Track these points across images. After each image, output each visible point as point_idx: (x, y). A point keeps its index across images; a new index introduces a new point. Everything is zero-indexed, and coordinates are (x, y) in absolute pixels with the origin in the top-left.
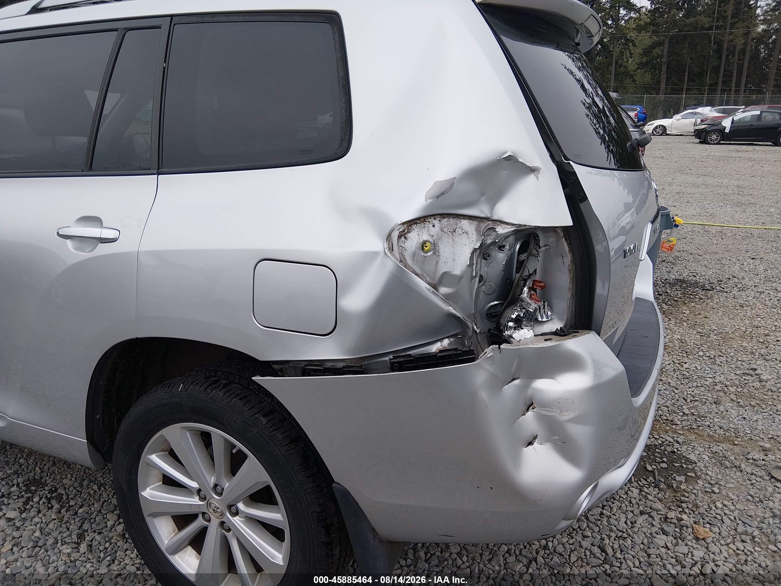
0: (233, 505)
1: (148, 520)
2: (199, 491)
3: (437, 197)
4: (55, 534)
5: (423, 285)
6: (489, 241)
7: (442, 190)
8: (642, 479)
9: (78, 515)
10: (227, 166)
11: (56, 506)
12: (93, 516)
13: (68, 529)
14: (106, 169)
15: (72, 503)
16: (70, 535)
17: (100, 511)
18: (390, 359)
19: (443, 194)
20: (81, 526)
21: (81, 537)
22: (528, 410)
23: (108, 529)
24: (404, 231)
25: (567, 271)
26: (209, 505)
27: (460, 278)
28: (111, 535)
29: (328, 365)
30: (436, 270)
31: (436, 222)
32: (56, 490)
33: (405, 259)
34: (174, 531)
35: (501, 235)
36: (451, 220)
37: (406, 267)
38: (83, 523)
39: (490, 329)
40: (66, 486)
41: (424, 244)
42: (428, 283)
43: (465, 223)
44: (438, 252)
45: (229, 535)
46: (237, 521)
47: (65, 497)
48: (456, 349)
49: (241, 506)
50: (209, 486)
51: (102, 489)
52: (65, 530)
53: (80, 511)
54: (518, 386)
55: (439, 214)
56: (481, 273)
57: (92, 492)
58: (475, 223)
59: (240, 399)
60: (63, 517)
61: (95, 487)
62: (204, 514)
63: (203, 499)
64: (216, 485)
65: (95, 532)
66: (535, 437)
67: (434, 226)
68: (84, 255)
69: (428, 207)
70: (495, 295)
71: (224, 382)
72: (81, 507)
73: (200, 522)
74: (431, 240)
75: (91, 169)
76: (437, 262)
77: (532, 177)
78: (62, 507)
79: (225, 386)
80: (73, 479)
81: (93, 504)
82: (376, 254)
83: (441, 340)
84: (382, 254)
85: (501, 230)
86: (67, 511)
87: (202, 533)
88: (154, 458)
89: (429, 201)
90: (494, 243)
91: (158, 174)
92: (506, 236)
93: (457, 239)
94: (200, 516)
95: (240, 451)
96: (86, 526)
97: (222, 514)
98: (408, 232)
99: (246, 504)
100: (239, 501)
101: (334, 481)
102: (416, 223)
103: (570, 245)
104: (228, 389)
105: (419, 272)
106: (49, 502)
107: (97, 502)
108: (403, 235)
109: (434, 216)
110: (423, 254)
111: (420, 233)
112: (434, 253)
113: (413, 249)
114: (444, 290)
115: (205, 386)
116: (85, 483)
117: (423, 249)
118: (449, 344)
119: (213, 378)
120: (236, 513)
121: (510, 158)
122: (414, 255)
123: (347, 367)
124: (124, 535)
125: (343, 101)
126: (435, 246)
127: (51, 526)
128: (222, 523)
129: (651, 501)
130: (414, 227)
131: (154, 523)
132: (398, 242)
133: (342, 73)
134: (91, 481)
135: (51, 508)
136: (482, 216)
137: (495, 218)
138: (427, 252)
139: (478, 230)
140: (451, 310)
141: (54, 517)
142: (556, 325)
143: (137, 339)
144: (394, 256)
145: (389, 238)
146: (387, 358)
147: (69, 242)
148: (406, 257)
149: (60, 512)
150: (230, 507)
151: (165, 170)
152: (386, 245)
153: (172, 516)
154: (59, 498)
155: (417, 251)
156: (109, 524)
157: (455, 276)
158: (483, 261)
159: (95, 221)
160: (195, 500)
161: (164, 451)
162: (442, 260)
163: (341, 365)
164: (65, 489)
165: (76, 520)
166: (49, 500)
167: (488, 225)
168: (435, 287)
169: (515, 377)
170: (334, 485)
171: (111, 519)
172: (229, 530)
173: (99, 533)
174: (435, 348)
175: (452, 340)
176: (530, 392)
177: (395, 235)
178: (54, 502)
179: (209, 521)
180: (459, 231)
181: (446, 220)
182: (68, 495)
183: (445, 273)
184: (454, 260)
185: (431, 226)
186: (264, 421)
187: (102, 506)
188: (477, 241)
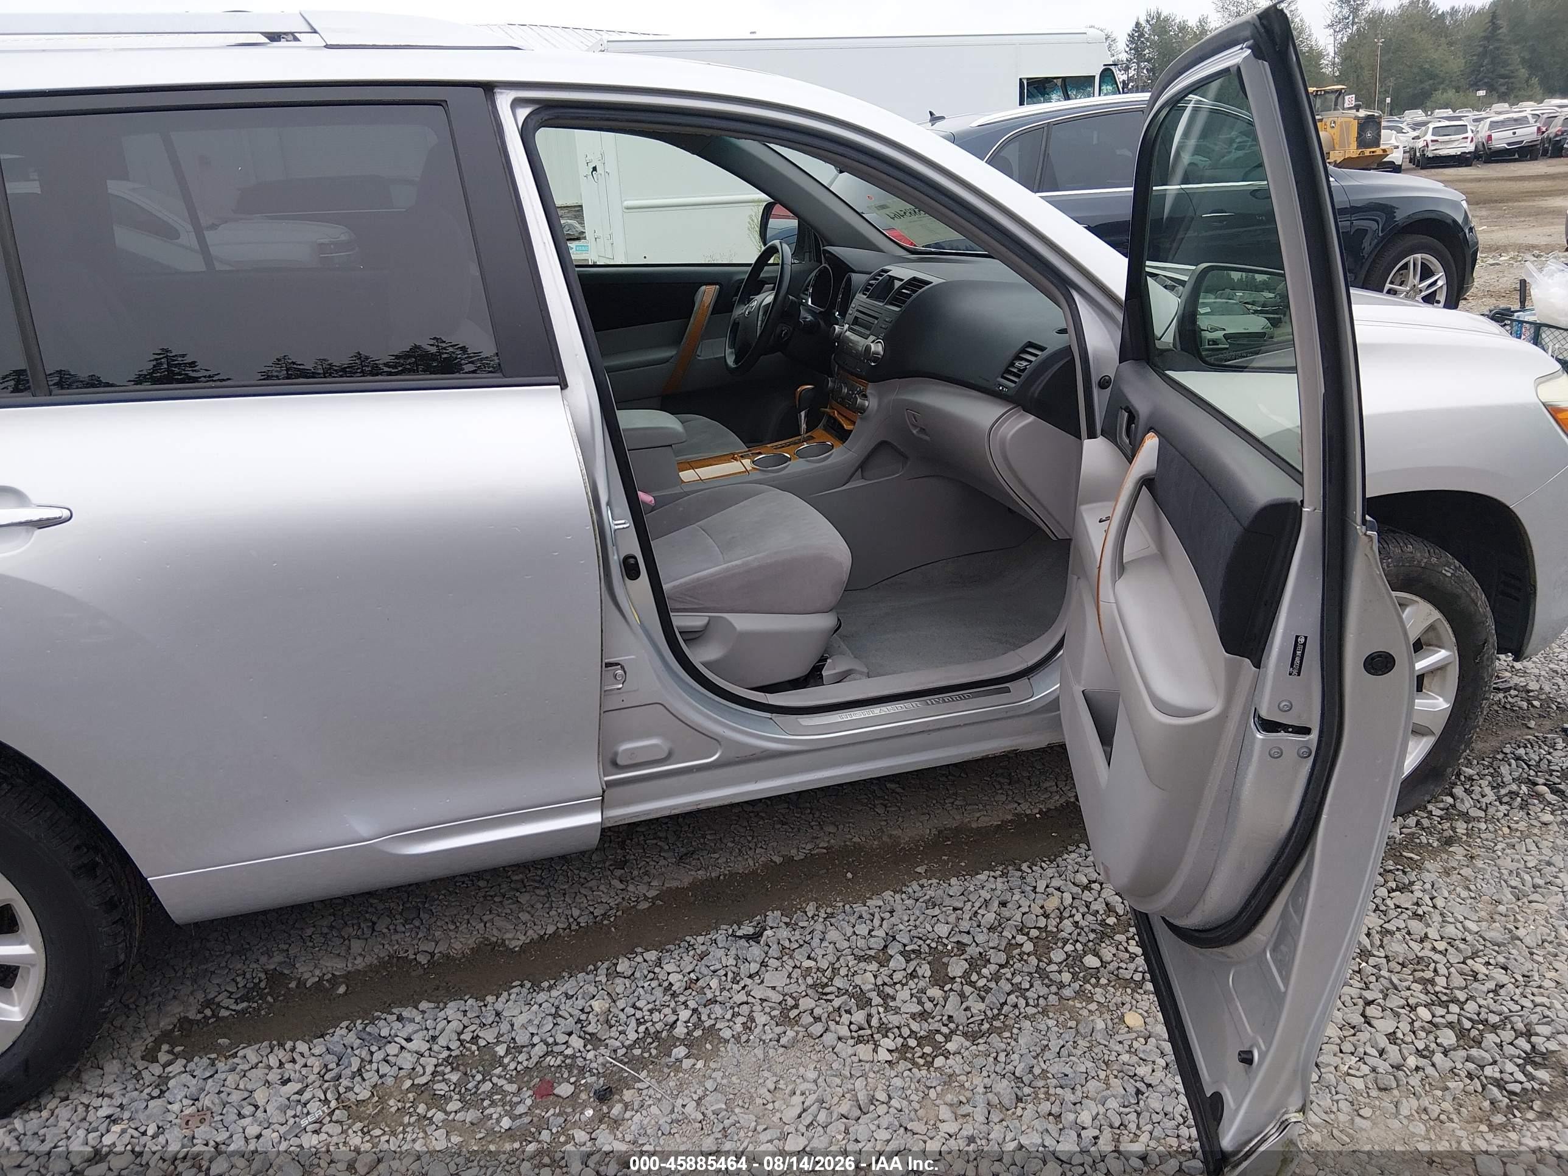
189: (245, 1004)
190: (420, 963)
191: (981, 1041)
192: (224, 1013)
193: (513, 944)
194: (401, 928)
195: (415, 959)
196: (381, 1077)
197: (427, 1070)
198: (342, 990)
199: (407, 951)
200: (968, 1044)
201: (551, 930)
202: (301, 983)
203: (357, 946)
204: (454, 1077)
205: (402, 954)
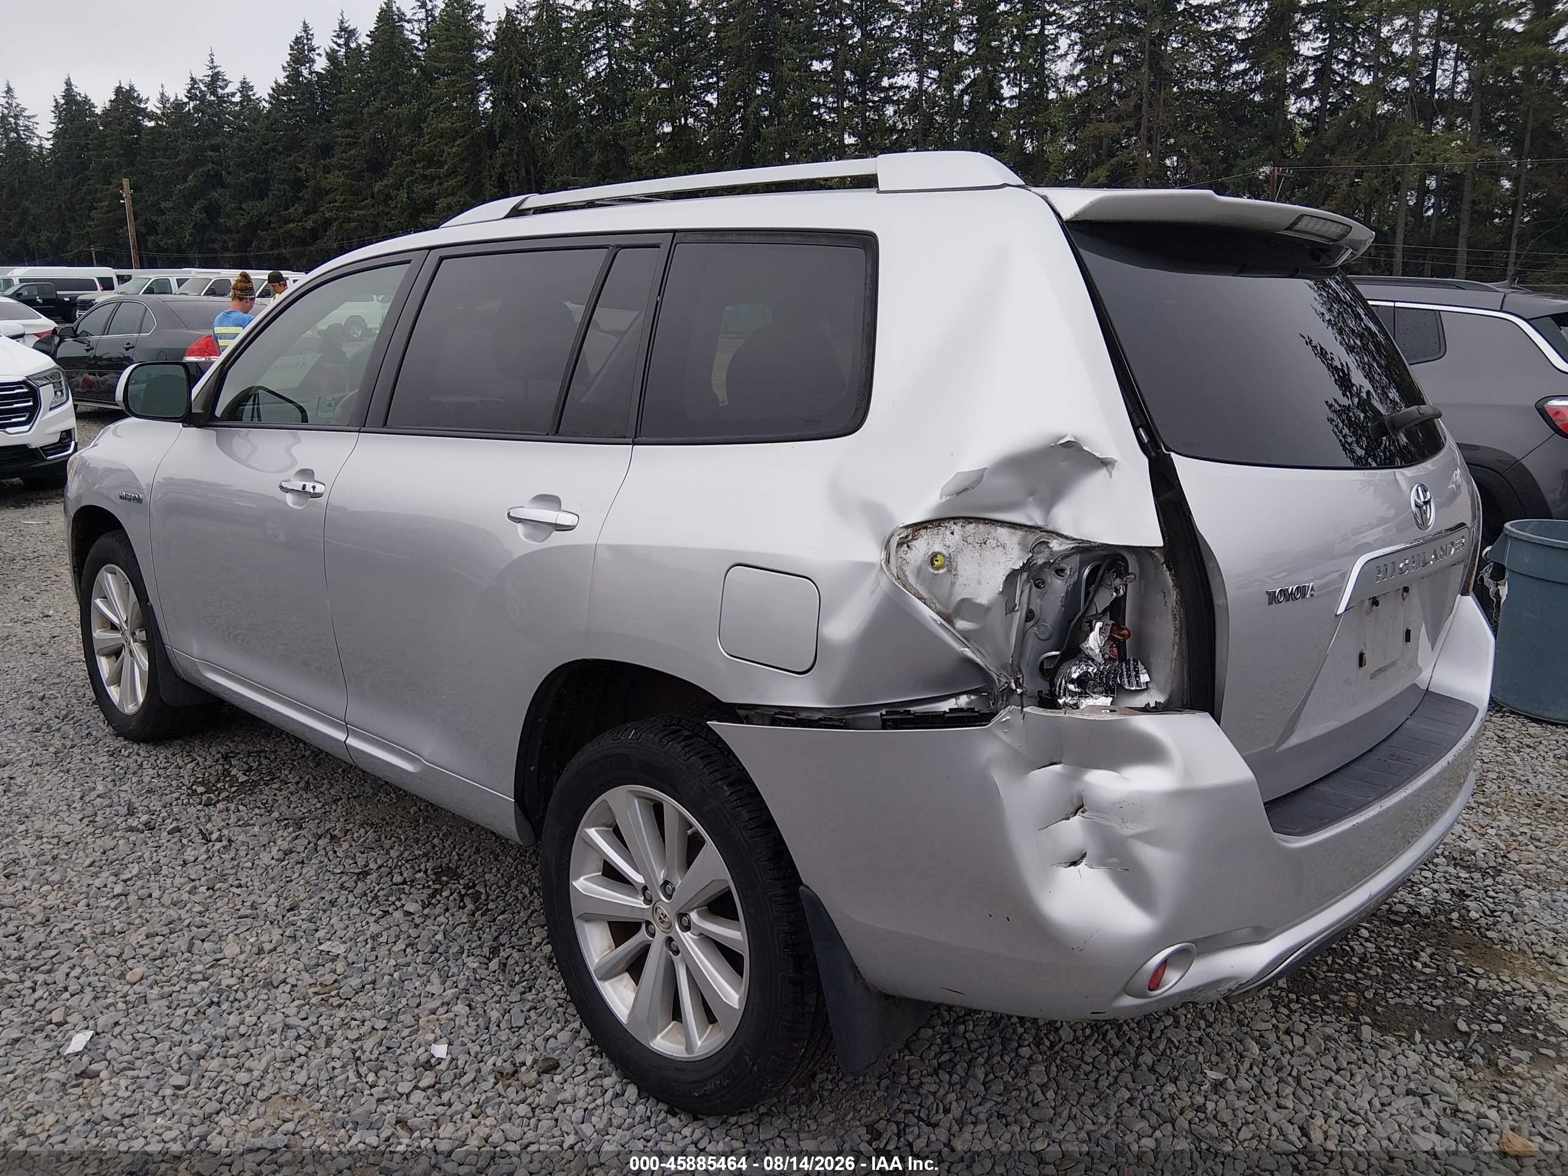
0: (685, 915)
1: (578, 923)
2: (645, 888)
3: (958, 494)
4: (462, 941)
5: (928, 613)
6: (1040, 562)
7: (966, 484)
8: (1438, 1042)
9: (497, 922)
10: (699, 439)
11: (470, 907)
12: (516, 927)
13: (480, 939)
14: (575, 434)
15: (491, 906)
16: (481, 946)
17: (526, 922)
18: (882, 715)
19: (966, 489)
20: (498, 937)
21: (494, 951)
22: (1075, 814)
23: (532, 947)
24: (907, 537)
25: (1170, 617)
26: (655, 910)
27: (986, 610)
28: (533, 955)
29: (804, 715)
30: (950, 594)
31: (957, 528)
32: (474, 885)
33: (906, 576)
34: (610, 948)
35: (1057, 552)
36: (981, 526)
37: (904, 586)
38: (500, 934)
39: (1041, 692)
40: (488, 883)
41: (934, 557)
42: (939, 614)
43: (1003, 533)
44: (956, 569)
45: (677, 959)
46: (688, 939)
47: (483, 897)
48: (972, 710)
49: (694, 916)
50: (657, 882)
51: (535, 894)
52: (476, 938)
53: (500, 918)
54: (1059, 774)
55: (963, 518)
56: (1031, 607)
57: (520, 896)
58: (1020, 533)
59: (702, 758)
60: (476, 922)
61: (526, 890)
62: (648, 923)
63: (648, 901)
64: (666, 883)
65: (513, 948)
66: (1084, 856)
67: (952, 533)
68: (536, 546)
69: (942, 507)
70: (1051, 642)
71: (686, 733)
72: (502, 913)
73: (642, 935)
74: (945, 552)
75: (557, 432)
76: (953, 584)
77: (1103, 472)
78: (477, 909)
79: (686, 738)
80: (499, 875)
81: (519, 912)
82: (870, 565)
83: (956, 695)
84: (878, 567)
85: (1056, 545)
86: (482, 915)
87: (643, 953)
88: (593, 833)
89: (945, 499)
90: (1046, 564)
91: (634, 444)
92: (1066, 556)
93: (987, 554)
94: (644, 926)
95: (696, 834)
96: (503, 939)
97: (670, 926)
98: (913, 539)
99: (699, 914)
100: (692, 910)
101: (802, 883)
102: (926, 528)
103: (1176, 576)
104: (689, 742)
105: (925, 595)
106: (462, 900)
107: (525, 909)
108: (904, 542)
109: (954, 519)
110: (932, 570)
111: (931, 542)
112: (949, 571)
113: (919, 563)
114: (962, 624)
115: (661, 735)
116: (514, 883)
117: (932, 564)
118: (968, 703)
119: (674, 727)
120: (687, 928)
121: (1068, 445)
122: (919, 571)
123: (825, 719)
124: (551, 959)
125: (865, 356)
126: (950, 563)
127: (458, 930)
128: (670, 940)
129: (1438, 1077)
130: (923, 532)
131: (584, 932)
132: (897, 552)
133: (868, 319)
134: (521, 882)
135: (465, 906)
136: (1030, 524)
137: (1050, 528)
138: (938, 569)
139: (1022, 544)
140: (968, 653)
141: (464, 919)
142: (1154, 698)
143: (585, 662)
144: (889, 570)
145: (887, 546)
146: (878, 714)
147: (520, 527)
148: (907, 573)
149: (473, 915)
150: (681, 916)
151: (644, 439)
152: (883, 555)
153: (609, 923)
154: (476, 898)
155: (924, 565)
156: (535, 941)
157: (980, 605)
158: (1034, 588)
159: (551, 500)
160: (639, 902)
161: (608, 826)
162: (960, 581)
163: (817, 716)
164: (486, 886)
165: (493, 929)
166: (462, 897)
167: (1041, 537)
168: (948, 619)
169: (1054, 761)
170: (801, 888)
171: (539, 935)
172: (677, 952)
173: (519, 950)
174: (945, 706)
175: (973, 697)
176: (1078, 787)
177: (895, 540)
178: (467, 900)
179: (653, 935)
180: (992, 542)
181: (972, 526)
182: (488, 895)
183: (963, 600)
184: (979, 583)
185: (948, 533)
186: (728, 791)
187: (530, 917)
188: (1019, 558)
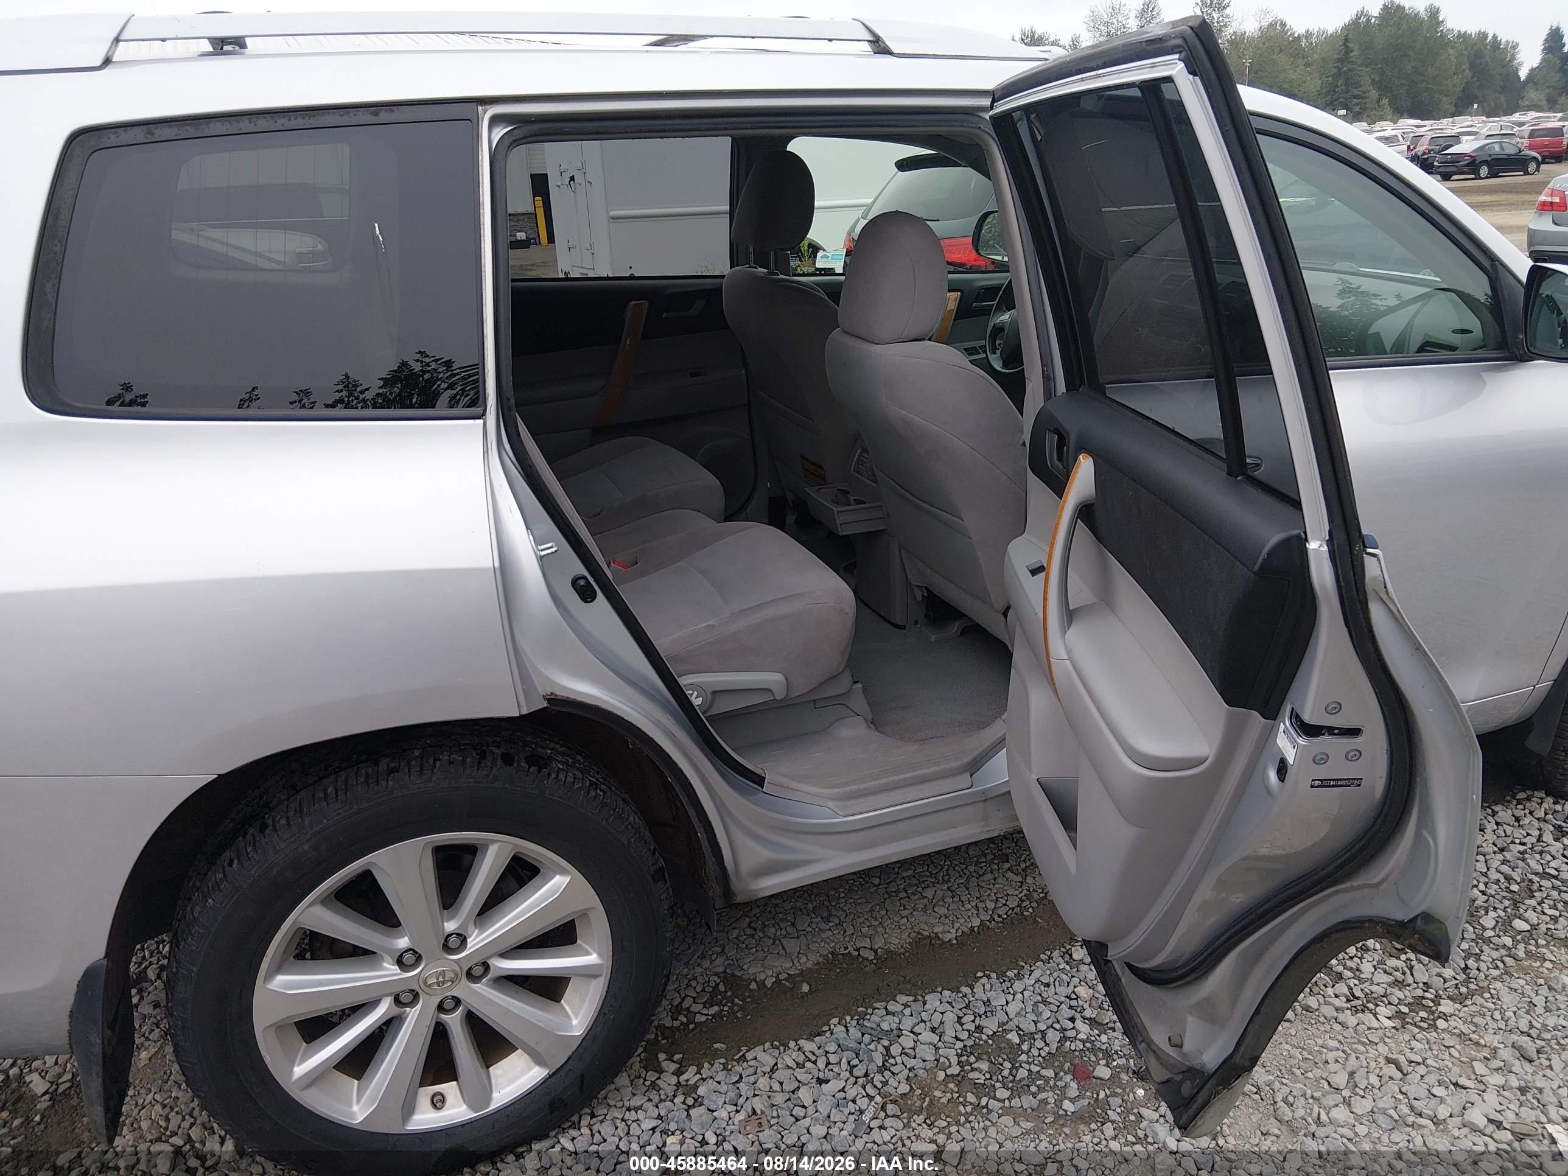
189: (716, 1009)
190: (866, 959)
191: (1469, 1002)
192: (700, 1018)
193: (947, 937)
194: (823, 926)
195: (859, 955)
196: (910, 1070)
197: (951, 1061)
198: (805, 988)
199: (846, 948)
200: (1458, 1006)
201: (976, 922)
202: (762, 984)
203: (791, 945)
204: (984, 1066)
205: (842, 951)
